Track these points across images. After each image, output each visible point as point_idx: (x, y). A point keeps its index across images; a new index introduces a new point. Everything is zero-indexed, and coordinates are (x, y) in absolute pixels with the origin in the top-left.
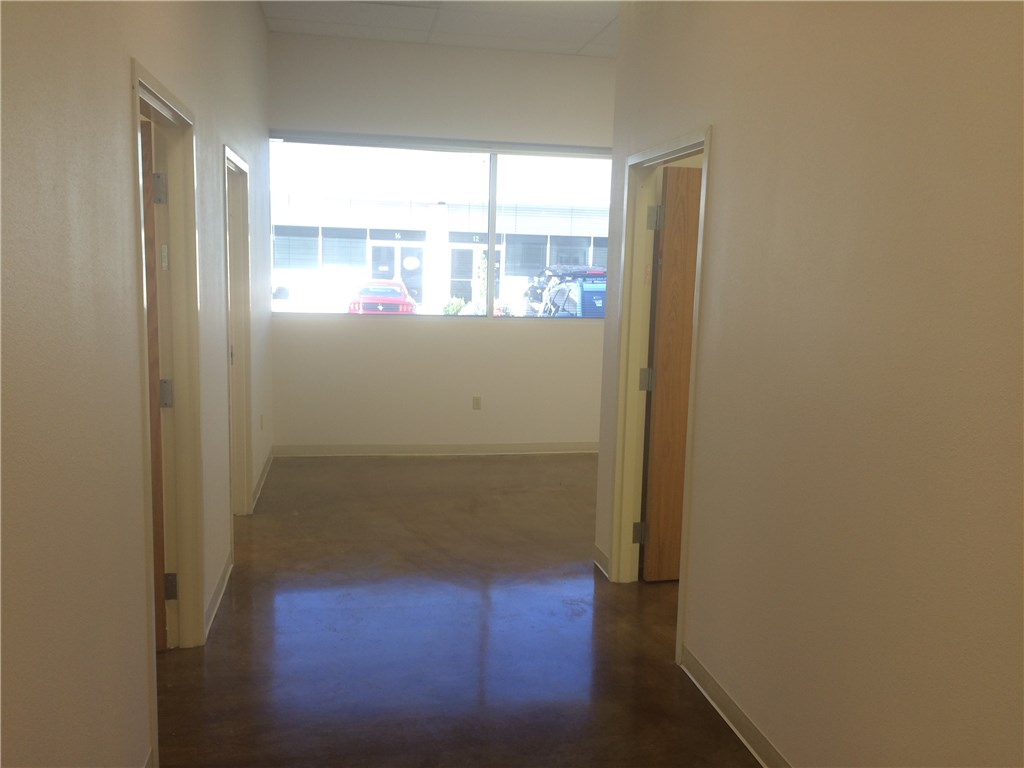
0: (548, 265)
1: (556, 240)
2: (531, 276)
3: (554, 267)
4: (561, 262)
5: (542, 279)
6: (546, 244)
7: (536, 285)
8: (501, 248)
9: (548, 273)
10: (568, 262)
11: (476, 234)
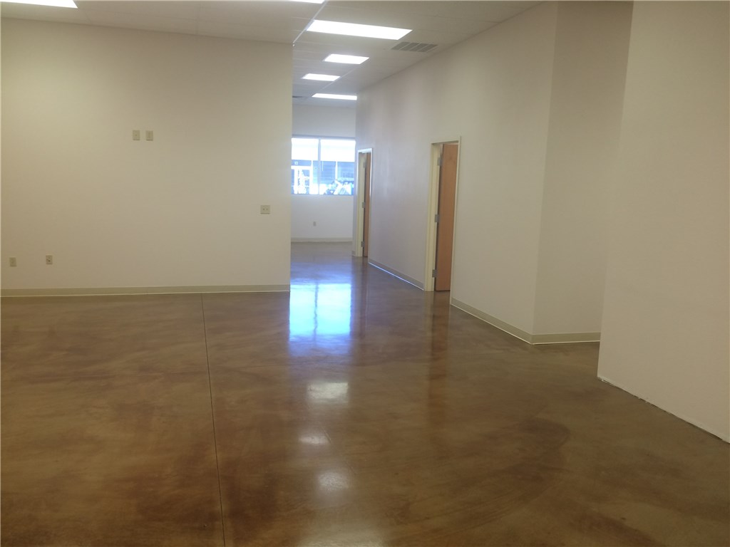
0: (336, 177)
1: (341, 164)
2: (328, 184)
3: (340, 179)
4: (344, 176)
5: (334, 185)
6: (335, 166)
7: (330, 188)
8: (311, 168)
9: (336, 182)
10: (348, 176)
11: (296, 161)
